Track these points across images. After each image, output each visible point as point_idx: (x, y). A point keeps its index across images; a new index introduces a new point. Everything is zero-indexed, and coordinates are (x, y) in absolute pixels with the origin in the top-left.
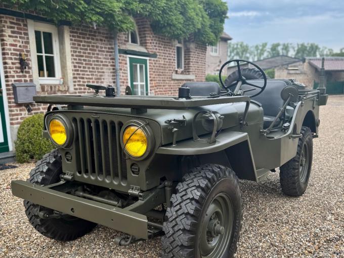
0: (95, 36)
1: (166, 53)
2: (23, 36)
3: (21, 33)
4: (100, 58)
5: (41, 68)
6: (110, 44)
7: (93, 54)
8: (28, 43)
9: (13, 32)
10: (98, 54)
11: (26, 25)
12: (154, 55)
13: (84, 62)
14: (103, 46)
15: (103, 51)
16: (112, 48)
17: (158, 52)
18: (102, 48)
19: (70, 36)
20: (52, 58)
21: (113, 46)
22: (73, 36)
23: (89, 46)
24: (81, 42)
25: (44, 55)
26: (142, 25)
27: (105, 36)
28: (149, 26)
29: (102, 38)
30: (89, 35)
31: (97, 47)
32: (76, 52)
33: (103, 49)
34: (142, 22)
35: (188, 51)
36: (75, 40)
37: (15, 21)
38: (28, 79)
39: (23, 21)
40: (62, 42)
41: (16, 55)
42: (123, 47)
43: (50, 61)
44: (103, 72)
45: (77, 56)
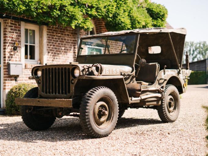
0: (64, 32)
1: (117, 45)
2: (17, 31)
4: (67, 47)
5: (26, 54)
6: (75, 38)
7: (62, 44)
8: (20, 36)
9: (12, 29)
10: (65, 44)
11: (20, 25)
13: (55, 50)
14: (69, 39)
15: (69, 43)
16: (76, 41)
17: (111, 44)
18: (68, 40)
19: (47, 32)
20: (34, 46)
21: (76, 39)
22: (49, 32)
23: (59, 39)
24: (54, 36)
25: (29, 44)
26: (99, 25)
27: (71, 32)
28: (104, 26)
29: (68, 34)
30: (60, 31)
31: (65, 39)
32: (50, 43)
33: (69, 41)
34: (98, 23)
36: (50, 35)
37: (13, 23)
38: (18, 59)
39: (18, 22)
40: (41, 36)
41: (12, 43)
43: (32, 48)
44: (68, 57)
45: (51, 45)
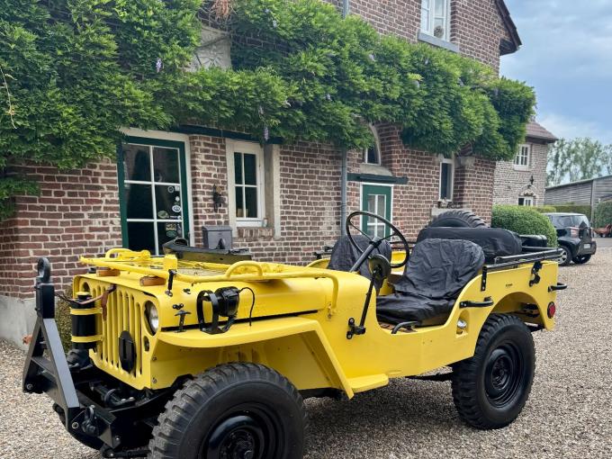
0: (314, 156)
1: (423, 176)
2: (219, 161)
3: (217, 158)
4: (320, 189)
5: (239, 205)
6: (336, 168)
7: (311, 183)
8: (225, 170)
9: (207, 157)
10: (317, 183)
11: (223, 147)
12: (404, 180)
13: (297, 196)
14: (325, 170)
15: (326, 178)
16: (338, 173)
17: (410, 175)
18: (323, 173)
19: (281, 158)
20: (255, 190)
21: (340, 170)
22: (284, 159)
23: (305, 172)
24: (295, 166)
25: (244, 186)
26: (388, 134)
27: (330, 155)
28: (398, 136)
29: (324, 159)
30: (307, 155)
31: (317, 172)
32: (286, 181)
33: (326, 175)
34: (386, 130)
35: (461, 170)
36: (287, 164)
37: (210, 142)
38: (222, 220)
39: (220, 141)
40: (268, 168)
41: (209, 187)
42: (355, 170)
43: (252, 194)
44: (324, 209)
45: (288, 186)
